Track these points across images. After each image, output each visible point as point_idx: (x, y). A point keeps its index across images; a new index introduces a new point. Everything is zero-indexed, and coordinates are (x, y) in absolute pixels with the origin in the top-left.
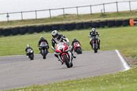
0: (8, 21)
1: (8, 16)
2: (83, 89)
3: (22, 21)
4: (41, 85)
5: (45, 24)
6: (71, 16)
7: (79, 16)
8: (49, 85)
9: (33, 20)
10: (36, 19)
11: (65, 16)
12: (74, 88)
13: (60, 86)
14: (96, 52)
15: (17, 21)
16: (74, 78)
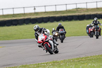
0: (35, 13)
1: (35, 9)
2: (90, 64)
3: (45, 12)
4: (59, 61)
5: (63, 15)
6: (82, 9)
7: (87, 10)
8: (64, 61)
9: (54, 12)
10: (56, 11)
11: (77, 9)
12: (83, 63)
13: (73, 62)
14: (97, 38)
15: (42, 13)
16: (84, 56)
